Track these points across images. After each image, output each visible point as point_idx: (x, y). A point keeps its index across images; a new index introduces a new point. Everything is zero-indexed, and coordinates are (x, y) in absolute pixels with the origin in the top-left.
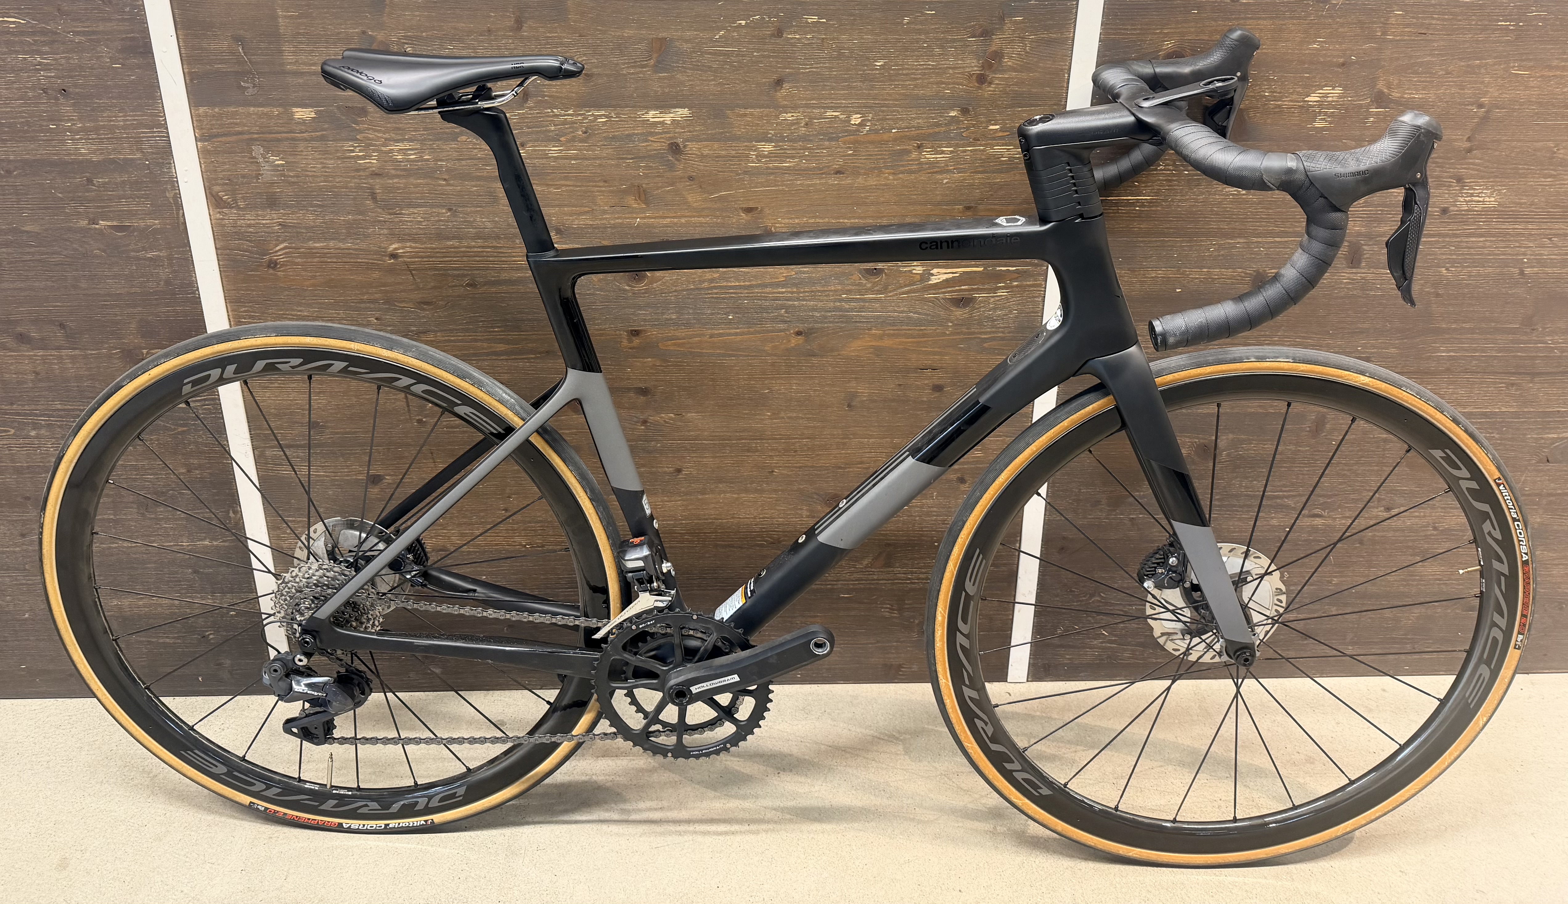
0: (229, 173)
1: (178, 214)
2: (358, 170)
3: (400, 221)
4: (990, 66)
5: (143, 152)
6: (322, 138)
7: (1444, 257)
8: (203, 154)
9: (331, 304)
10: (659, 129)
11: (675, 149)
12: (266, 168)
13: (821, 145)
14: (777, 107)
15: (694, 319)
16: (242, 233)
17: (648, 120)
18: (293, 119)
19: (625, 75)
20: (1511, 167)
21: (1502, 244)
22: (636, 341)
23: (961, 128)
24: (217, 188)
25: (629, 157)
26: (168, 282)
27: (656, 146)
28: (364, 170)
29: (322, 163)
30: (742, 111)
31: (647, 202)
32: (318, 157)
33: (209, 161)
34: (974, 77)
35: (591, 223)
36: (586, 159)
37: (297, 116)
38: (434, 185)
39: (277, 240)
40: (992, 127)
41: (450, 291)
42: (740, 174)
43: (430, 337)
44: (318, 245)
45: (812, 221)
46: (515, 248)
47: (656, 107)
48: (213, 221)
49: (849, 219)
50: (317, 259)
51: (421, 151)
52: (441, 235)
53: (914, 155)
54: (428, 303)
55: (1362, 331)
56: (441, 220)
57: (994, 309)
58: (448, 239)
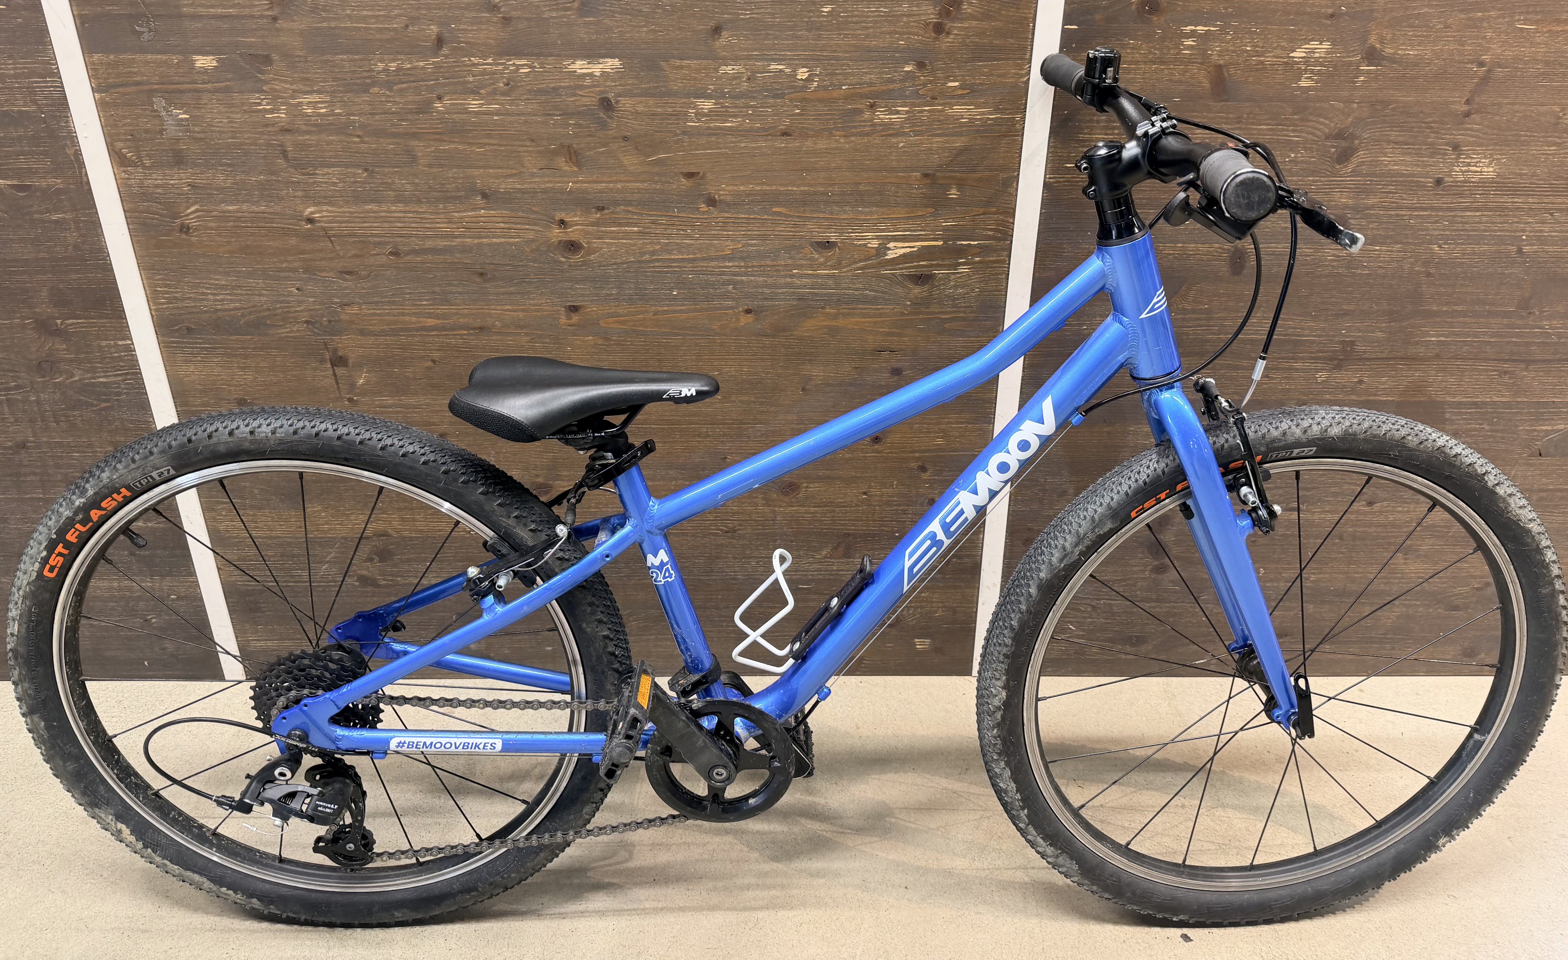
0: (131, 128)
1: (80, 173)
2: (266, 125)
3: (315, 182)
5: (37, 104)
6: (227, 90)
7: (1437, 233)
8: (102, 106)
9: (248, 273)
10: (588, 82)
11: (606, 104)
12: (169, 123)
13: (765, 103)
14: (715, 58)
15: (636, 294)
16: (150, 194)
17: (575, 72)
18: (193, 68)
19: (547, 19)
20: (1512, 133)
21: (1499, 220)
22: (575, 318)
23: (917, 86)
24: (119, 145)
25: (557, 113)
26: (76, 247)
27: (586, 101)
28: (273, 125)
29: (228, 117)
30: (678, 63)
31: (578, 164)
32: (223, 110)
33: (108, 114)
34: (931, 26)
35: (519, 187)
36: (509, 114)
37: (198, 64)
38: (348, 143)
39: (187, 202)
40: (950, 84)
41: (372, 261)
42: (678, 135)
43: (355, 310)
44: (230, 208)
45: (759, 188)
46: (438, 213)
47: (583, 57)
48: (119, 181)
49: (798, 186)
50: (231, 224)
51: (331, 104)
52: (358, 198)
53: (867, 115)
54: (349, 273)
55: (1346, 314)
56: (357, 182)
57: (955, 287)
58: (366, 202)
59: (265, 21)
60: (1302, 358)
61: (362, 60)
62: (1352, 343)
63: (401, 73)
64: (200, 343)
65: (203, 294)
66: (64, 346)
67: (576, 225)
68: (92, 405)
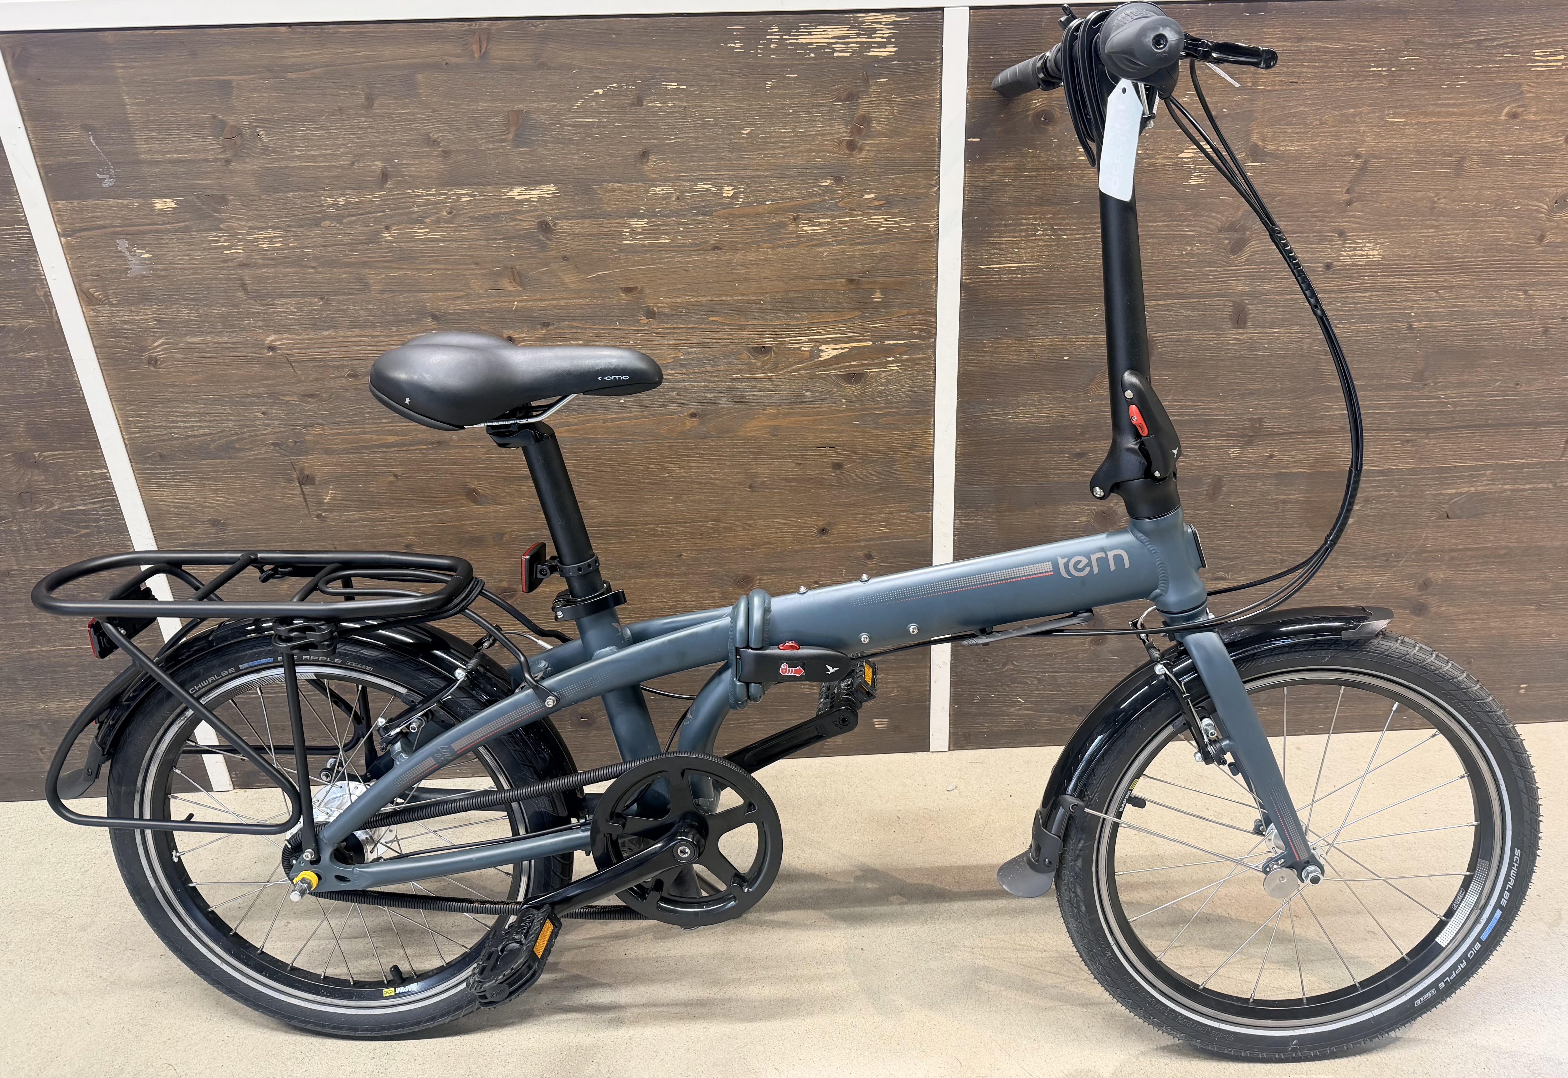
0: (97, 269)
1: (51, 312)
2: (226, 261)
3: (274, 312)
4: (859, 131)
5: (7, 250)
6: (186, 229)
8: (68, 249)
9: (215, 400)
10: (526, 207)
11: (545, 227)
12: (133, 263)
13: (695, 220)
14: (645, 180)
15: (585, 404)
16: (118, 330)
17: (514, 198)
18: (154, 210)
19: (484, 150)
20: (1392, 218)
21: (1388, 299)
23: (835, 199)
24: (86, 285)
25: (498, 237)
26: (50, 383)
27: (526, 225)
28: (231, 260)
29: (189, 255)
30: (610, 186)
31: (522, 284)
32: (184, 248)
33: (75, 256)
34: (844, 144)
35: (467, 307)
36: (454, 241)
37: (158, 207)
38: (304, 274)
39: (154, 336)
40: (867, 196)
41: (332, 383)
42: (615, 253)
43: (318, 430)
44: (195, 340)
45: (694, 299)
46: (392, 336)
47: (521, 184)
48: (88, 319)
49: (732, 296)
50: (196, 355)
51: (286, 238)
52: (316, 325)
53: (791, 227)
54: (312, 396)
55: (1252, 393)
56: (314, 310)
57: (887, 384)
58: (324, 329)
59: (219, 163)
60: (1215, 436)
61: (313, 196)
62: (1260, 420)
63: (349, 207)
64: (173, 469)
65: (173, 422)
66: (43, 478)
67: (524, 341)
68: (72, 532)
